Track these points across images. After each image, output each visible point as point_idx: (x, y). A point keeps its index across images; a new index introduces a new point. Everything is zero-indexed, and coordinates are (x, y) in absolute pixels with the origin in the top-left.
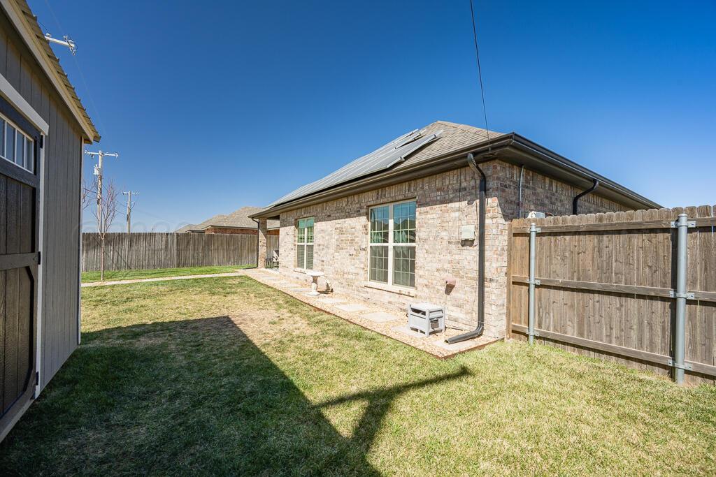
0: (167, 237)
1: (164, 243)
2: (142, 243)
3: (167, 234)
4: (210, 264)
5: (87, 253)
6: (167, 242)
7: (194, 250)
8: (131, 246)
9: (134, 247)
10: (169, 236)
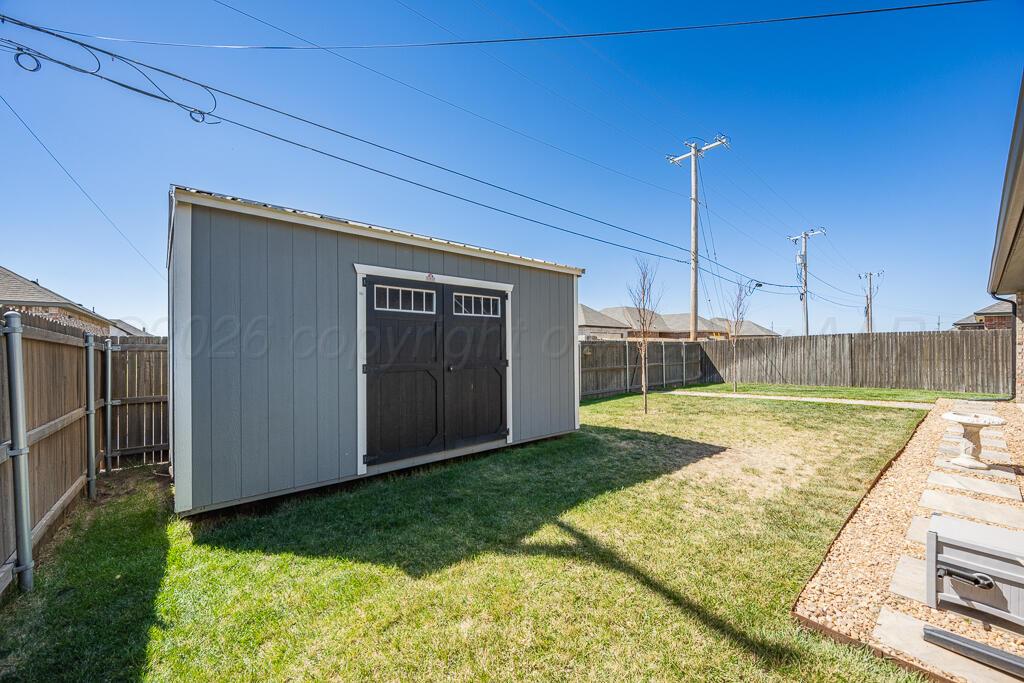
0: (834, 340)
1: (829, 349)
2: (800, 350)
3: (834, 336)
4: (915, 385)
5: (742, 361)
6: (834, 347)
7: (881, 358)
8: (786, 354)
9: (790, 356)
10: (837, 339)
